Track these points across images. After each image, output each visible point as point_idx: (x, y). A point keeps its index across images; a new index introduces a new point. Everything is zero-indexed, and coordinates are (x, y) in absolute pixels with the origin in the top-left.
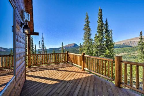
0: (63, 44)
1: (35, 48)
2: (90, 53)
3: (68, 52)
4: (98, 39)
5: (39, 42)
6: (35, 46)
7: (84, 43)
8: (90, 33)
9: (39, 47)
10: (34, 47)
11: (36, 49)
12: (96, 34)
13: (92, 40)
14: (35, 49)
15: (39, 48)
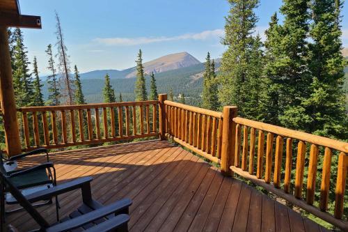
0: (140, 56)
1: (36, 71)
2: (246, 96)
3: (164, 98)
4: (283, 42)
5: (49, 47)
6: (35, 64)
7: (227, 55)
8: (250, 14)
9: (51, 67)
10: (31, 68)
11: (38, 78)
12: (275, 18)
13: (259, 44)
14: (34, 76)
15: (50, 73)
